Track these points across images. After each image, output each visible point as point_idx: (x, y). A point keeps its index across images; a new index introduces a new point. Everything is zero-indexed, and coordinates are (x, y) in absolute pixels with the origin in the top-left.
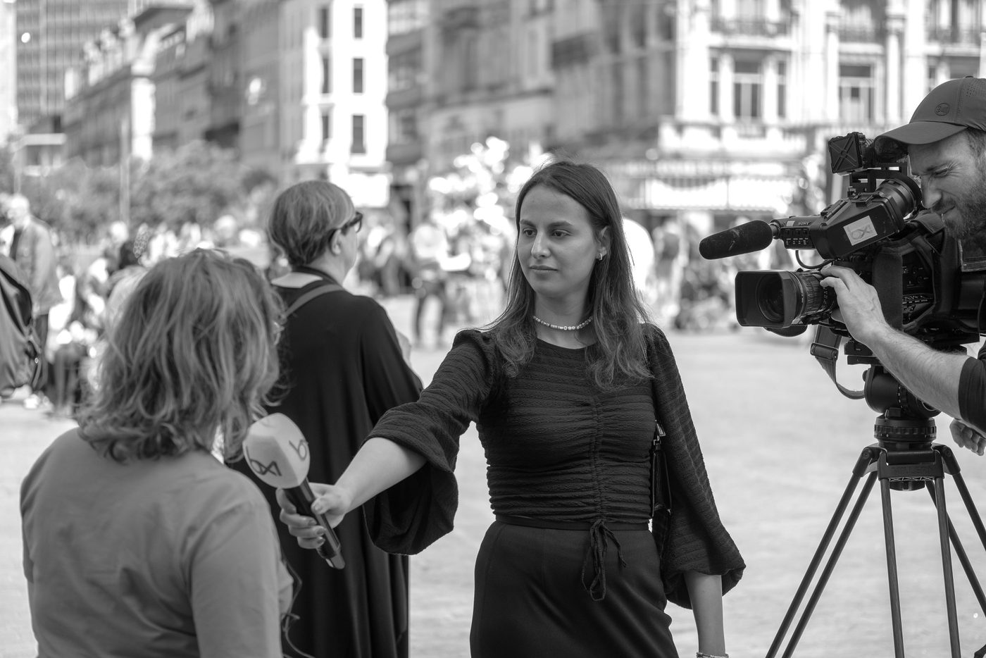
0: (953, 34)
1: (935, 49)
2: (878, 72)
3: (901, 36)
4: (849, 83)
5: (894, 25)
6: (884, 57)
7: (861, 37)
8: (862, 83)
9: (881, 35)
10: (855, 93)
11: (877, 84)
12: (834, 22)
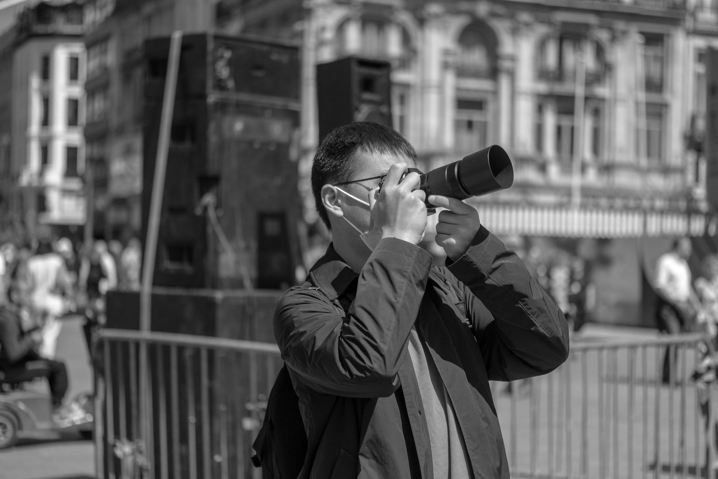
0: (559, 75)
1: (543, 87)
2: (491, 107)
3: (512, 75)
4: (466, 115)
5: (506, 64)
6: (496, 93)
7: (475, 74)
8: (476, 116)
9: (494, 73)
10: (470, 125)
11: (489, 117)
12: (450, 59)
